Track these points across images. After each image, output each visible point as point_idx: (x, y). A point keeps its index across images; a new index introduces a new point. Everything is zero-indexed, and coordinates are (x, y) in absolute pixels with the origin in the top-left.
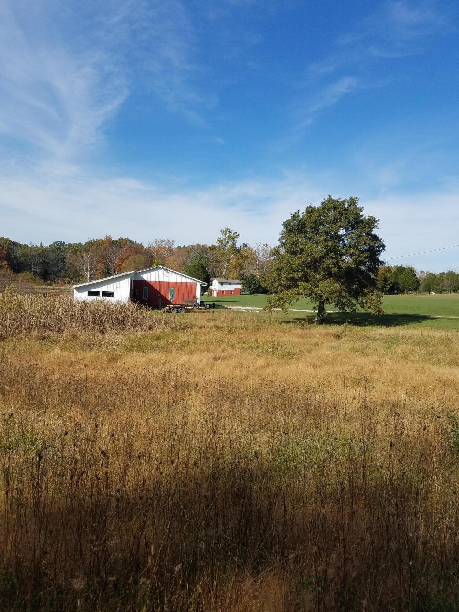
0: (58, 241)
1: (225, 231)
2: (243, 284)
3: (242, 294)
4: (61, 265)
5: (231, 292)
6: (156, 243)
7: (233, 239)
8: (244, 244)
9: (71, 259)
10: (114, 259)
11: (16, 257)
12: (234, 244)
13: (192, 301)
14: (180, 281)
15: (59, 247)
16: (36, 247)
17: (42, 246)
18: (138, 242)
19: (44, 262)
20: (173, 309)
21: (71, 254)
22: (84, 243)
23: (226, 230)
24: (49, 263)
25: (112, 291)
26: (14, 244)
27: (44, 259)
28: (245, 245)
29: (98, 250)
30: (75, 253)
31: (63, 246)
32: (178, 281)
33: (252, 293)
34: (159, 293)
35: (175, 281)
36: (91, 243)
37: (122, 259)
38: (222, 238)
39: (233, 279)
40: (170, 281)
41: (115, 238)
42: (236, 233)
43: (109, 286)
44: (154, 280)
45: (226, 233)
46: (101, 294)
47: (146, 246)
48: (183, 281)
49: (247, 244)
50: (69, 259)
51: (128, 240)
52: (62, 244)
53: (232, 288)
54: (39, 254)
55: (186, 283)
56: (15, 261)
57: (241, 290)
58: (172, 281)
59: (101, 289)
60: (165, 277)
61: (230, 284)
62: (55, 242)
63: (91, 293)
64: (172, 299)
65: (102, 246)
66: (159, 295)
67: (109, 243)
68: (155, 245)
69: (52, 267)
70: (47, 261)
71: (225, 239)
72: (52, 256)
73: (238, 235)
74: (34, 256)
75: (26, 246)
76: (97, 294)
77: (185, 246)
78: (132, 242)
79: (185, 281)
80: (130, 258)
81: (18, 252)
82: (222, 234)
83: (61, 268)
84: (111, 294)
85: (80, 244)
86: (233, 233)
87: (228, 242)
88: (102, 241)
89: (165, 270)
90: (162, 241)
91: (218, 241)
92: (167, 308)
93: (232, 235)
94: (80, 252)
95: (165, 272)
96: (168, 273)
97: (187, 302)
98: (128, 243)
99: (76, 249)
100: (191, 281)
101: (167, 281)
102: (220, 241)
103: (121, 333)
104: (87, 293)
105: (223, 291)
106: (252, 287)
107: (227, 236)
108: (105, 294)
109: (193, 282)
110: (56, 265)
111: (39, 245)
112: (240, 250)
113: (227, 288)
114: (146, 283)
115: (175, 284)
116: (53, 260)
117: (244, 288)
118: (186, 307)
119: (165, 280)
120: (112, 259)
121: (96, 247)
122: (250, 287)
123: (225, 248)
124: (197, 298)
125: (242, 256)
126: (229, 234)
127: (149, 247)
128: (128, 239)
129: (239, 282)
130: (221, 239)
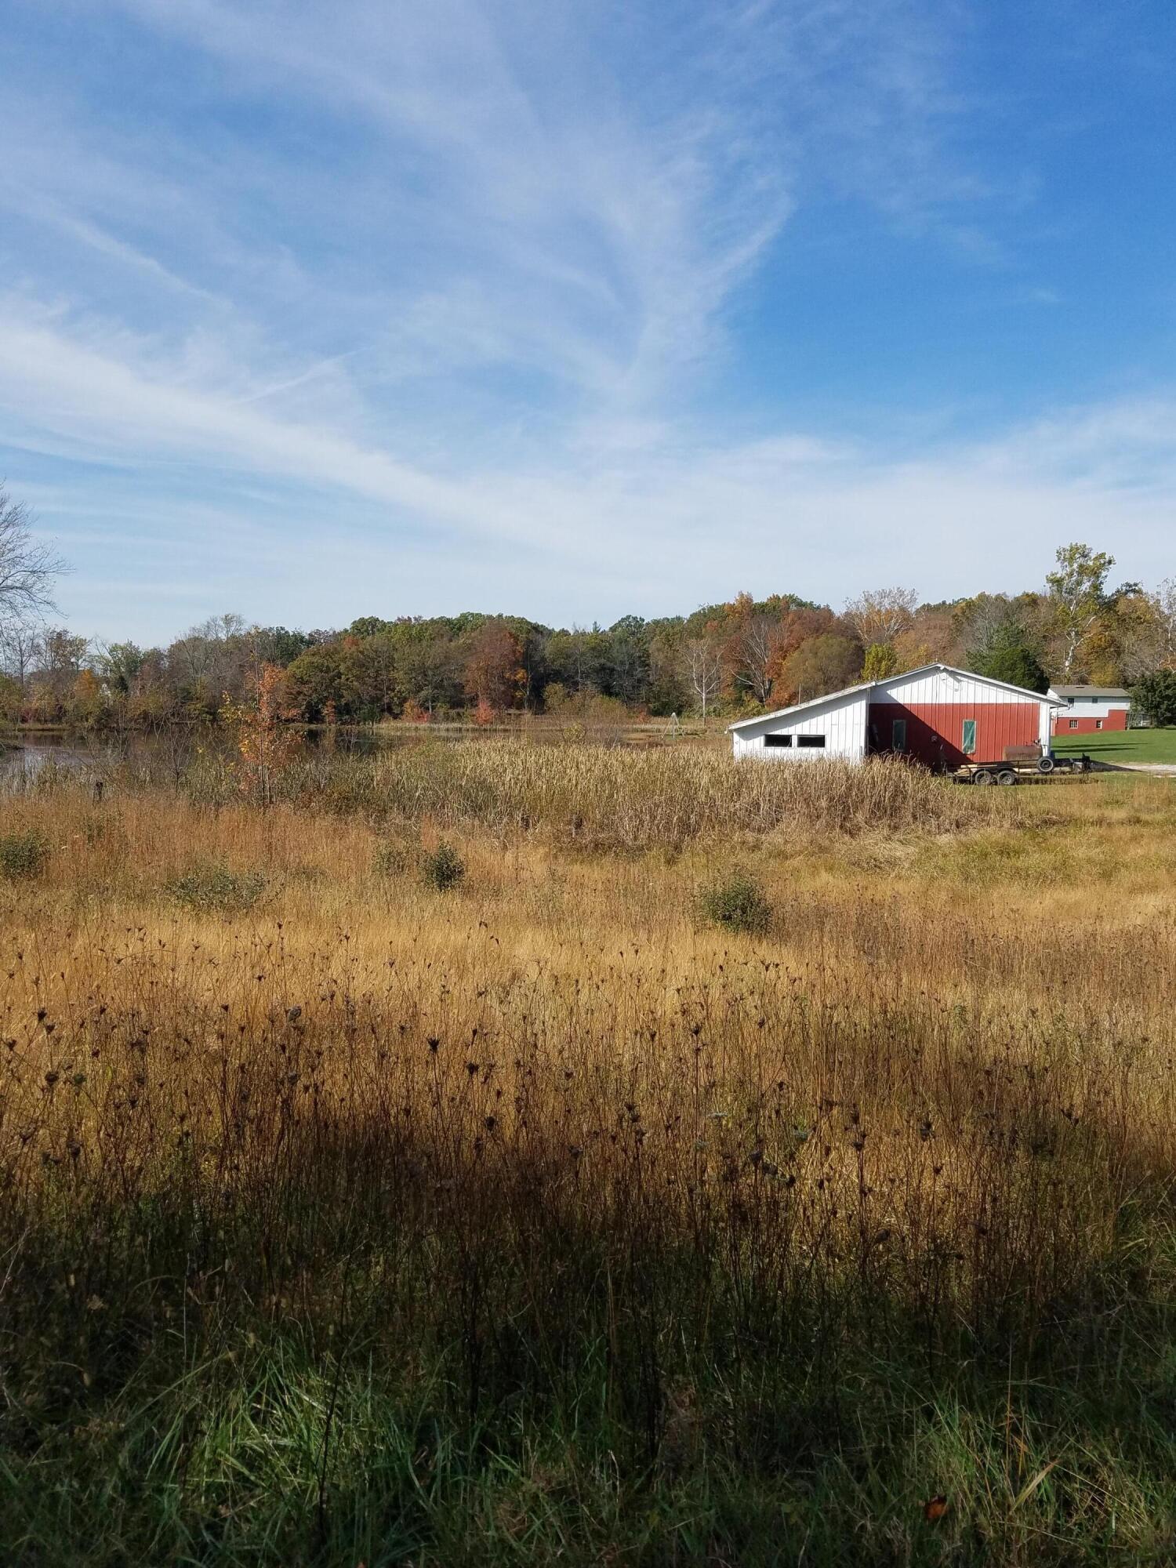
0: (628, 617)
1: (1074, 553)
2: (1135, 699)
3: (1132, 728)
4: (639, 672)
5: (1098, 722)
6: (867, 600)
7: (1096, 573)
8: (1128, 585)
9: (662, 656)
10: (760, 649)
11: (543, 659)
12: (1097, 587)
13: (1026, 751)
14: (993, 701)
15: (632, 630)
16: (584, 634)
17: (596, 630)
18: (816, 603)
19: (603, 668)
20: (981, 776)
21: (660, 645)
22: (686, 615)
23: (1074, 550)
24: (613, 670)
25: (820, 733)
26: (537, 629)
27: (602, 661)
28: (1132, 588)
29: (720, 631)
30: (668, 641)
31: (641, 626)
32: (986, 701)
33: (1162, 723)
34: (936, 733)
35: (979, 701)
36: (705, 615)
37: (781, 648)
38: (1061, 574)
39: (1103, 685)
40: (964, 701)
41: (760, 598)
42: (1102, 555)
43: (814, 721)
44: (921, 701)
45: (1071, 559)
46: (795, 741)
47: (839, 610)
48: (1000, 701)
49: (1136, 585)
50: (658, 658)
51: (791, 599)
52: (638, 623)
53: (1101, 710)
54: (593, 649)
55: (1011, 705)
56: (542, 669)
57: (1128, 716)
58: (971, 701)
59: (795, 731)
60: (950, 691)
61: (1095, 700)
62: (623, 620)
63: (773, 741)
64: (970, 748)
65: (729, 620)
66: (934, 738)
67: (750, 613)
68: (863, 608)
69: (620, 677)
70: (609, 664)
71: (1071, 575)
72: (619, 653)
73: (1110, 562)
74: (583, 654)
75: (564, 633)
76: (785, 741)
77: (944, 603)
78: (801, 604)
79: (1008, 701)
80: (804, 645)
81: (548, 649)
82: (1059, 564)
83: (639, 681)
84: (818, 741)
85: (679, 618)
86: (1093, 555)
87: (1079, 583)
88: (732, 606)
89: (952, 674)
90: (883, 595)
91: (1050, 580)
92: (962, 771)
93: (1091, 563)
94: (681, 639)
95: (951, 680)
96: (959, 681)
97: (1014, 755)
98: (793, 607)
99: (670, 631)
100: (1023, 700)
101: (957, 701)
102: (1057, 582)
103: (897, 837)
104: (761, 740)
105: (1072, 721)
106: (1164, 707)
107: (1075, 566)
108: (806, 741)
109: (1029, 701)
110: (630, 673)
111: (590, 629)
112: (1116, 602)
113: (1083, 710)
114: (899, 710)
115: (978, 710)
116: (622, 663)
117: (1136, 710)
118: (1016, 770)
119: (950, 701)
120: (757, 650)
121: (715, 623)
122: (1157, 707)
123: (1071, 601)
124: (1042, 743)
125: (1122, 620)
126: (1081, 561)
127: (847, 614)
128: (791, 597)
129: (1121, 692)
130: (1059, 576)
